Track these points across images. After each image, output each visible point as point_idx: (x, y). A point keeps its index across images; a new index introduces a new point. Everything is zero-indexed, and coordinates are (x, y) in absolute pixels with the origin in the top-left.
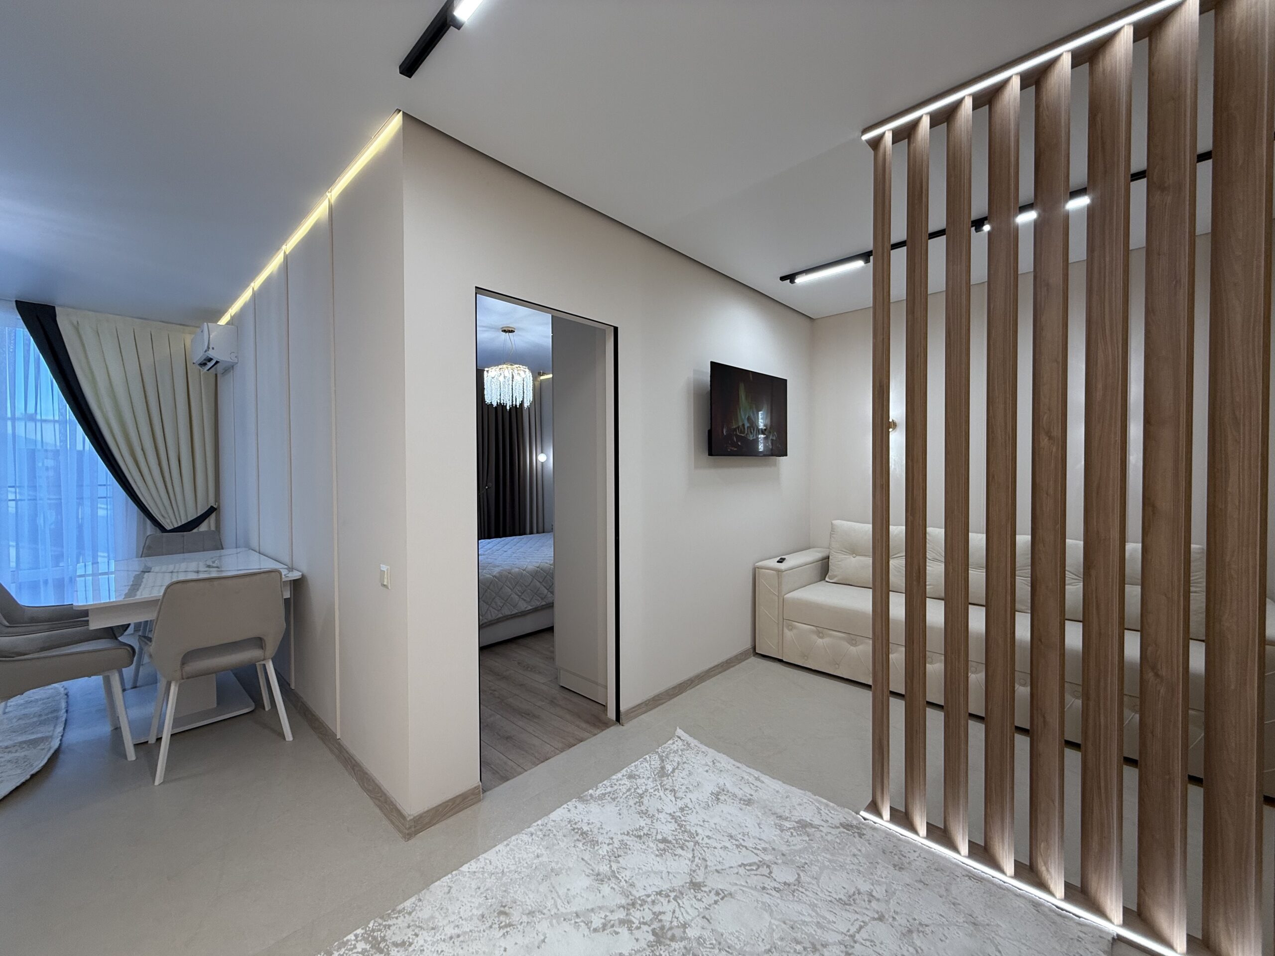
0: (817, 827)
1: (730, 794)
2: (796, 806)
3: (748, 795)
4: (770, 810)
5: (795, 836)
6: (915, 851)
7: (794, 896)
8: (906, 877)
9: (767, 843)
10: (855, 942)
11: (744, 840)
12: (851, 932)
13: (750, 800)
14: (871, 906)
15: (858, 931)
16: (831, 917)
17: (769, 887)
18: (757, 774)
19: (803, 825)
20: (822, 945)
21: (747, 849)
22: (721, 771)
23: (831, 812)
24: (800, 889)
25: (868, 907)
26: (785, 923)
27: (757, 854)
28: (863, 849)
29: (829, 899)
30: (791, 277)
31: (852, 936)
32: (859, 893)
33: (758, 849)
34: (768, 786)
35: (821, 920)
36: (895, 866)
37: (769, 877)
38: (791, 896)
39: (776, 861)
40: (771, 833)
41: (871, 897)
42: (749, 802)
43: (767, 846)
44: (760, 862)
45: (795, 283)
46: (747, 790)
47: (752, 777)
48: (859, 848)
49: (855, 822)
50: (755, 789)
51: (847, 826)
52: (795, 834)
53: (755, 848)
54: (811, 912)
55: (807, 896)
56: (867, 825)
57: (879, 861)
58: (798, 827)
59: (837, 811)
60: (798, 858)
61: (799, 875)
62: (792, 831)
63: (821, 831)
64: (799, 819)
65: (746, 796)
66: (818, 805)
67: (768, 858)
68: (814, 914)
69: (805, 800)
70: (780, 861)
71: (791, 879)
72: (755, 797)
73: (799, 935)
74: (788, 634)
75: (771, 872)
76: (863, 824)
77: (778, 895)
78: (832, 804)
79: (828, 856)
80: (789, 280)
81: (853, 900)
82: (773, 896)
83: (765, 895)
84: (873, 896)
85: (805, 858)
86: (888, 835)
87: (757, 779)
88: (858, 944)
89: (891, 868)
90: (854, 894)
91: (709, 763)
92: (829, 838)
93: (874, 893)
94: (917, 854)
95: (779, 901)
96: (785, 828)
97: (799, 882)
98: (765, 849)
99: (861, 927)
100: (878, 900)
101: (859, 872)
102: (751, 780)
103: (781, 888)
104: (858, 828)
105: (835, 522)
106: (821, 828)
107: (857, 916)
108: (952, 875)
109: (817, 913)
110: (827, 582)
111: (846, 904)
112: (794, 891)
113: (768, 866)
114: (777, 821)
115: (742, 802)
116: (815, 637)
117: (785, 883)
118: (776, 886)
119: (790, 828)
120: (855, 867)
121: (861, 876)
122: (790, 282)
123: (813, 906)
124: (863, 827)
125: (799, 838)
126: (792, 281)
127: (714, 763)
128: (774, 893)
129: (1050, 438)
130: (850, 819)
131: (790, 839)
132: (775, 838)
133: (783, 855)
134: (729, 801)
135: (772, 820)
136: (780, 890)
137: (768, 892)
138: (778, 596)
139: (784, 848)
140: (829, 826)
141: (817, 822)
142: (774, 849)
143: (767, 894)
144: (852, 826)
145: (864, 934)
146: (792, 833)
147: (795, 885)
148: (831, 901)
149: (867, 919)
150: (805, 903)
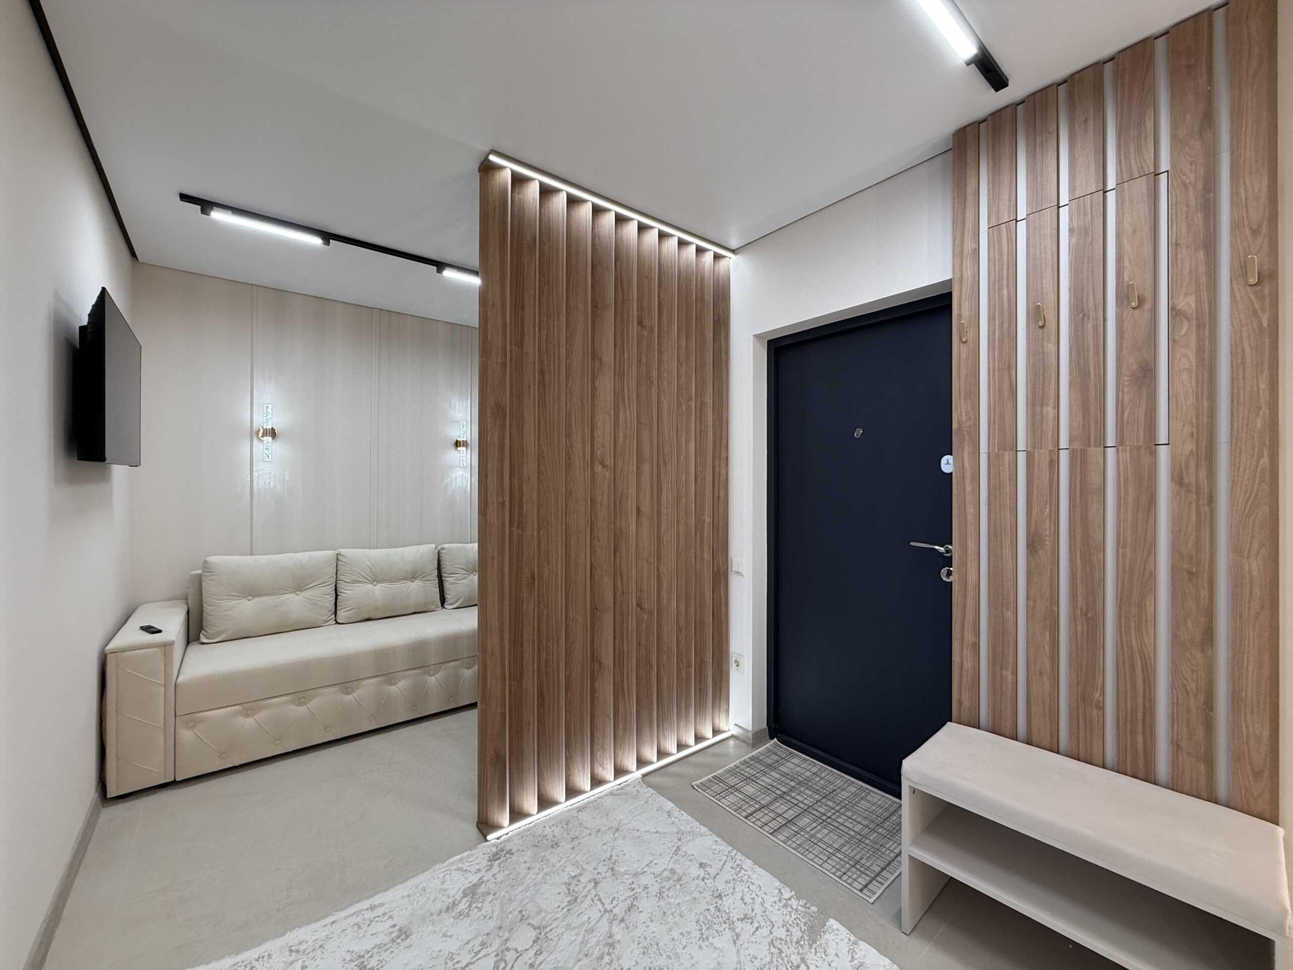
0: (481, 882)
1: (376, 950)
2: (443, 887)
3: (392, 930)
4: (432, 915)
5: (482, 907)
6: (545, 827)
7: (551, 940)
8: (566, 846)
9: (476, 938)
10: (611, 911)
11: (458, 962)
12: (603, 910)
14: (584, 883)
15: (603, 904)
16: (584, 918)
19: (471, 892)
20: (610, 937)
21: (473, 963)
23: (470, 862)
24: (548, 929)
27: (486, 956)
28: (526, 859)
30: (206, 205)
33: (479, 951)
34: (392, 901)
36: (552, 847)
37: (521, 955)
39: (504, 938)
40: (464, 931)
42: (404, 933)
43: (480, 939)
44: (497, 955)
45: (208, 214)
46: (382, 927)
47: (365, 912)
49: (494, 849)
50: (387, 917)
51: (494, 857)
52: (479, 905)
53: (477, 954)
55: (557, 927)
56: (505, 841)
58: (472, 897)
59: (472, 855)
62: (474, 905)
63: (488, 881)
64: (461, 892)
66: (454, 867)
67: (496, 944)
69: (441, 876)
72: (400, 922)
74: (186, 734)
75: (516, 950)
76: (501, 843)
77: (545, 954)
78: (465, 854)
79: (520, 889)
80: (199, 206)
82: (545, 959)
83: (540, 967)
84: (575, 877)
85: (514, 910)
86: (521, 835)
87: (372, 908)
88: (614, 910)
89: (553, 850)
90: (569, 889)
92: (500, 877)
93: (573, 874)
96: (467, 911)
97: (539, 928)
99: (600, 900)
100: (580, 875)
101: (546, 874)
103: (538, 947)
104: (502, 850)
106: (485, 879)
107: (589, 897)
110: (203, 643)
111: (575, 900)
112: (547, 937)
113: (508, 949)
114: (454, 914)
115: (399, 941)
116: (241, 720)
117: (534, 942)
119: (470, 906)
121: (552, 874)
123: (568, 927)
124: (502, 846)
126: (205, 211)
128: (541, 958)
131: (483, 912)
133: (500, 928)
135: (448, 919)
136: (540, 950)
137: (538, 962)
138: (165, 686)
139: (492, 924)
140: (486, 871)
143: (540, 964)
144: (497, 854)
145: (607, 901)
146: (477, 908)
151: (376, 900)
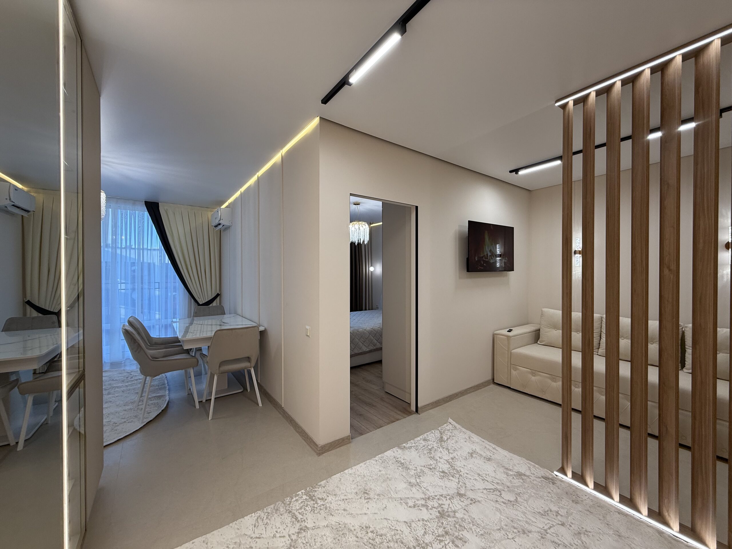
0: (528, 477)
1: (479, 454)
2: (516, 465)
3: (489, 456)
4: (501, 465)
5: (515, 479)
6: (586, 495)
7: (513, 507)
8: (579, 507)
9: (499, 480)
10: (547, 533)
11: (486, 477)
12: (545, 528)
13: (490, 458)
14: (557, 518)
15: (549, 529)
16: (534, 520)
17: (500, 501)
18: (494, 446)
19: (520, 475)
20: (528, 531)
21: (488, 482)
22: (474, 442)
23: (536, 470)
24: (517, 504)
25: (556, 518)
26: (508, 518)
27: (493, 485)
28: (555, 490)
29: (533, 511)
30: (516, 171)
31: (546, 530)
32: (551, 511)
33: (494, 483)
34: (500, 452)
35: (528, 520)
36: (573, 501)
37: (500, 497)
38: (512, 507)
39: (504, 490)
40: (501, 476)
41: (558, 514)
42: (489, 459)
43: (499, 482)
44: (495, 489)
45: (518, 174)
46: (489, 454)
47: (491, 447)
48: (552, 489)
49: (550, 477)
50: (493, 453)
51: (546, 478)
52: (515, 478)
53: (492, 482)
54: (522, 516)
55: (521, 508)
56: (558, 479)
57: (564, 497)
58: (517, 475)
59: (540, 469)
60: (516, 490)
61: (516, 497)
62: (514, 476)
63: (530, 478)
64: (517, 471)
65: (487, 456)
66: (529, 465)
67: (499, 487)
68: (525, 517)
69: (521, 462)
70: (506, 490)
71: (512, 499)
72: (493, 457)
73: (515, 525)
74: (514, 373)
75: (501, 494)
76: (556, 478)
77: (505, 505)
78: (537, 466)
79: (534, 491)
80: (515, 173)
81: (547, 514)
82: (502, 505)
83: (498, 504)
84: (558, 513)
85: (520, 490)
86: (570, 485)
87: (494, 449)
88: (548, 534)
89: (571, 502)
90: (548, 511)
91: (467, 438)
92: (535, 482)
93: (560, 512)
94: (587, 497)
95: (505, 508)
96: (509, 474)
97: (517, 501)
98: (498, 483)
99: (551, 527)
100: (562, 516)
101: (552, 501)
102: (491, 448)
103: (507, 502)
104: (552, 480)
105: (544, 309)
106: (530, 477)
107: (549, 521)
108: (608, 510)
109: (526, 516)
110: (538, 344)
111: (542, 515)
112: (513, 505)
113: (499, 491)
114: (505, 471)
115: (485, 459)
116: (531, 376)
117: (509, 500)
118: (504, 501)
119: (512, 475)
120: (549, 498)
121: (552, 503)
122: (516, 173)
123: (524, 513)
124: (556, 479)
125: (517, 480)
126: (517, 173)
127: (470, 438)
128: (502, 504)
129: (670, 270)
130: (548, 475)
131: (512, 480)
132: (504, 479)
133: (508, 487)
134: (478, 458)
135: (502, 470)
136: (506, 503)
137: (499, 503)
138: (508, 351)
139: (509, 484)
140: (535, 477)
141: (528, 473)
142: (503, 484)
143: (499, 504)
144: (549, 478)
145: (552, 530)
146: (513, 477)
147: (514, 502)
148: (534, 512)
149: (555, 524)
150: (520, 511)
151: (497, 448)
